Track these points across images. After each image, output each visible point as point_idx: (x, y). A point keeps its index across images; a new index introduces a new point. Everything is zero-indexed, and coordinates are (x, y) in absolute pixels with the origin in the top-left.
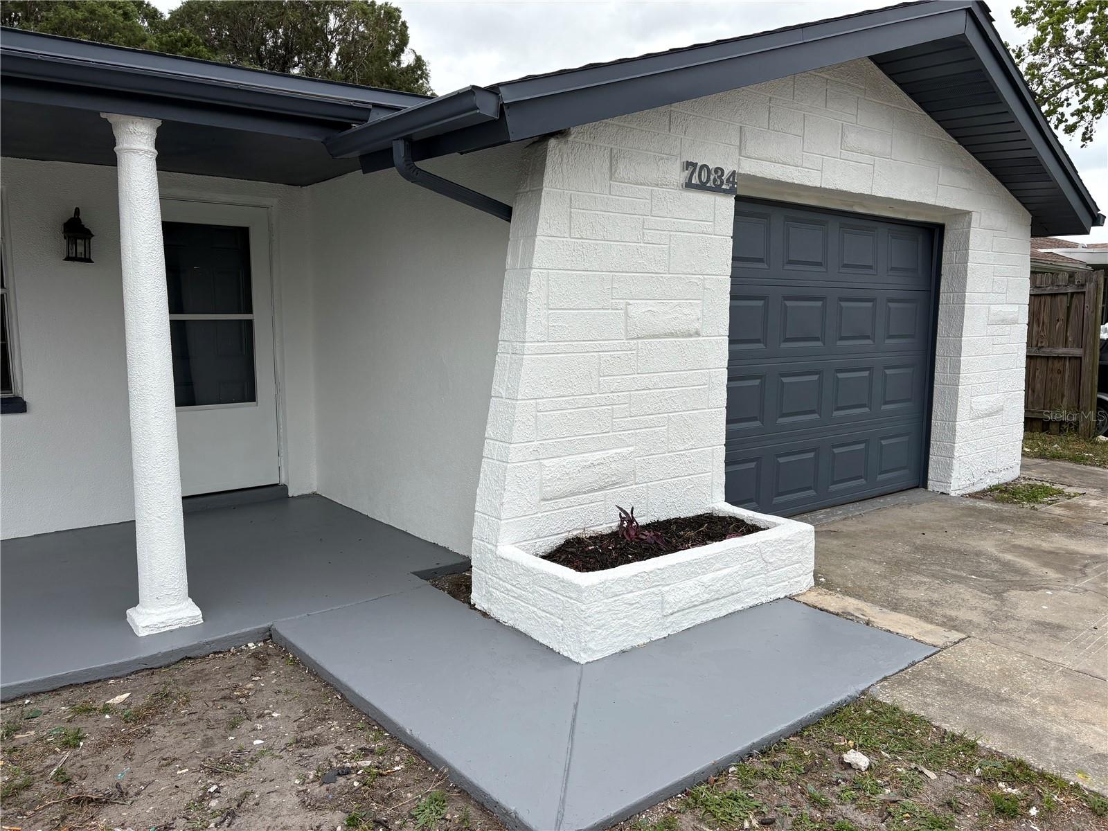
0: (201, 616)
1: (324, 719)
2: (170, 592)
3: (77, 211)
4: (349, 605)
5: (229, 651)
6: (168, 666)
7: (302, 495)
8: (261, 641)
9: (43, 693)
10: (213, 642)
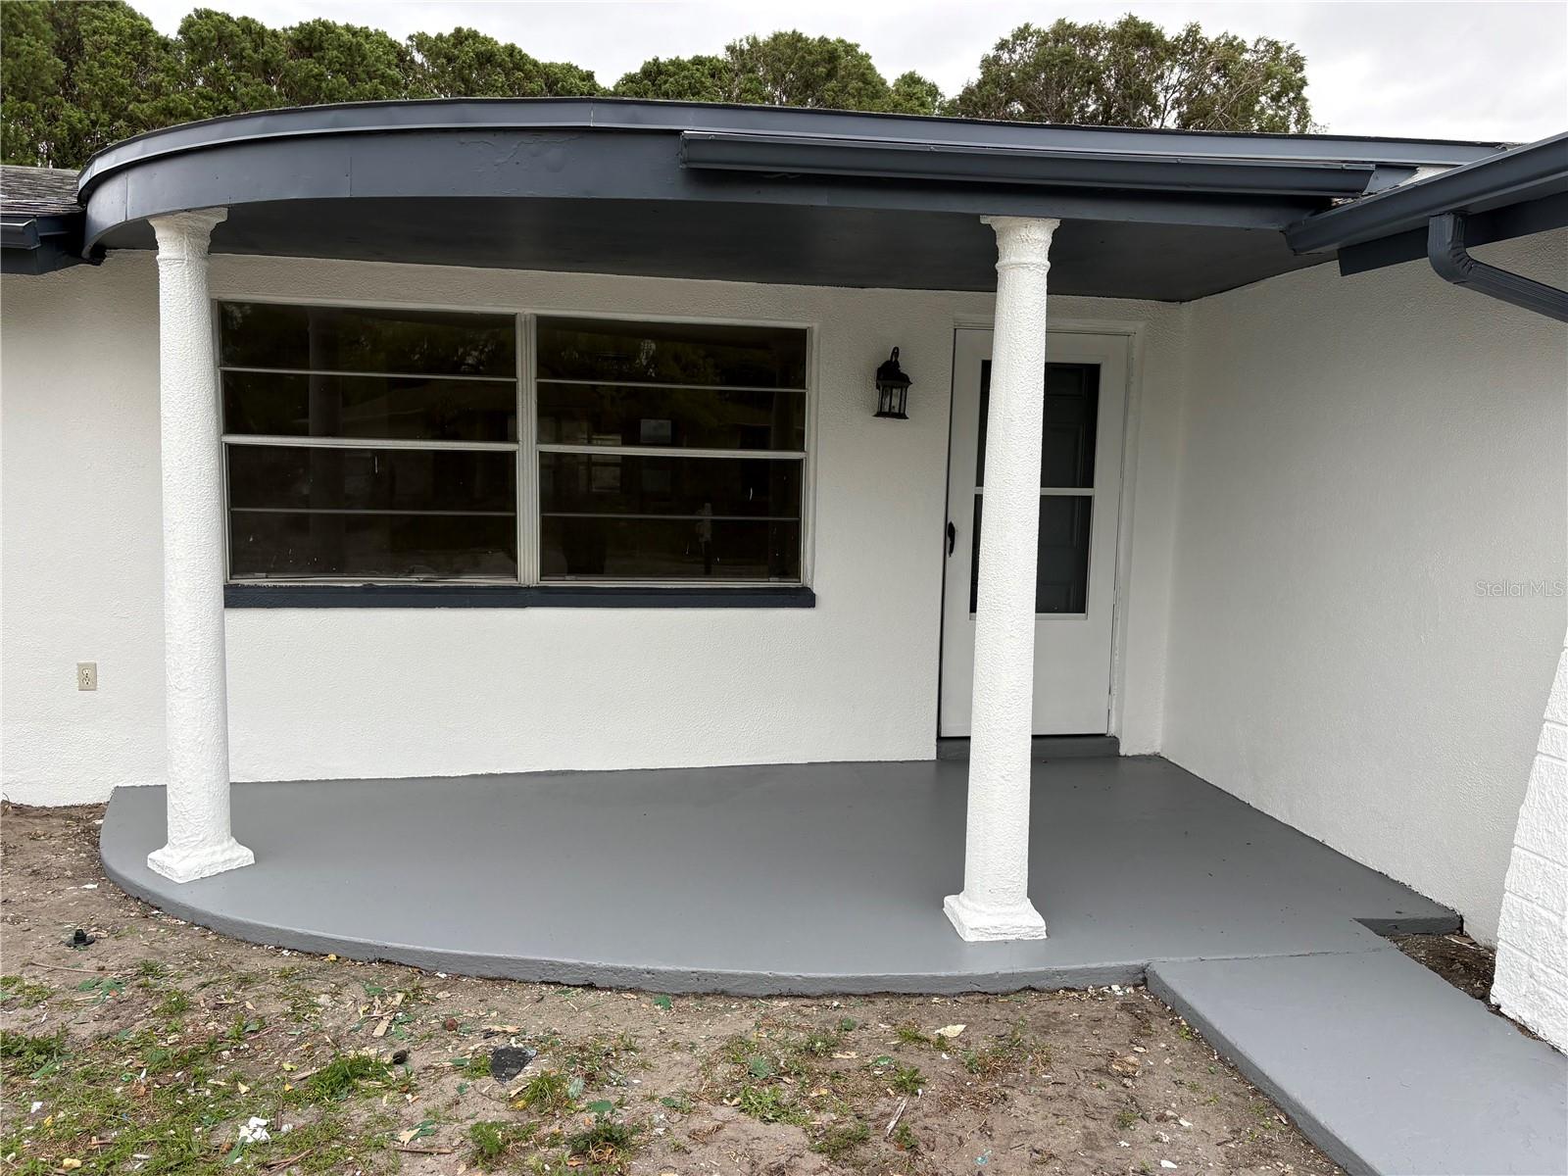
0: (1045, 928)
1: (1269, 1156)
2: (1008, 886)
3: (896, 352)
4: (1265, 955)
5: (1086, 990)
6: (1005, 995)
7: (1140, 755)
8: (1129, 986)
9: (855, 996)
10: (1066, 972)
